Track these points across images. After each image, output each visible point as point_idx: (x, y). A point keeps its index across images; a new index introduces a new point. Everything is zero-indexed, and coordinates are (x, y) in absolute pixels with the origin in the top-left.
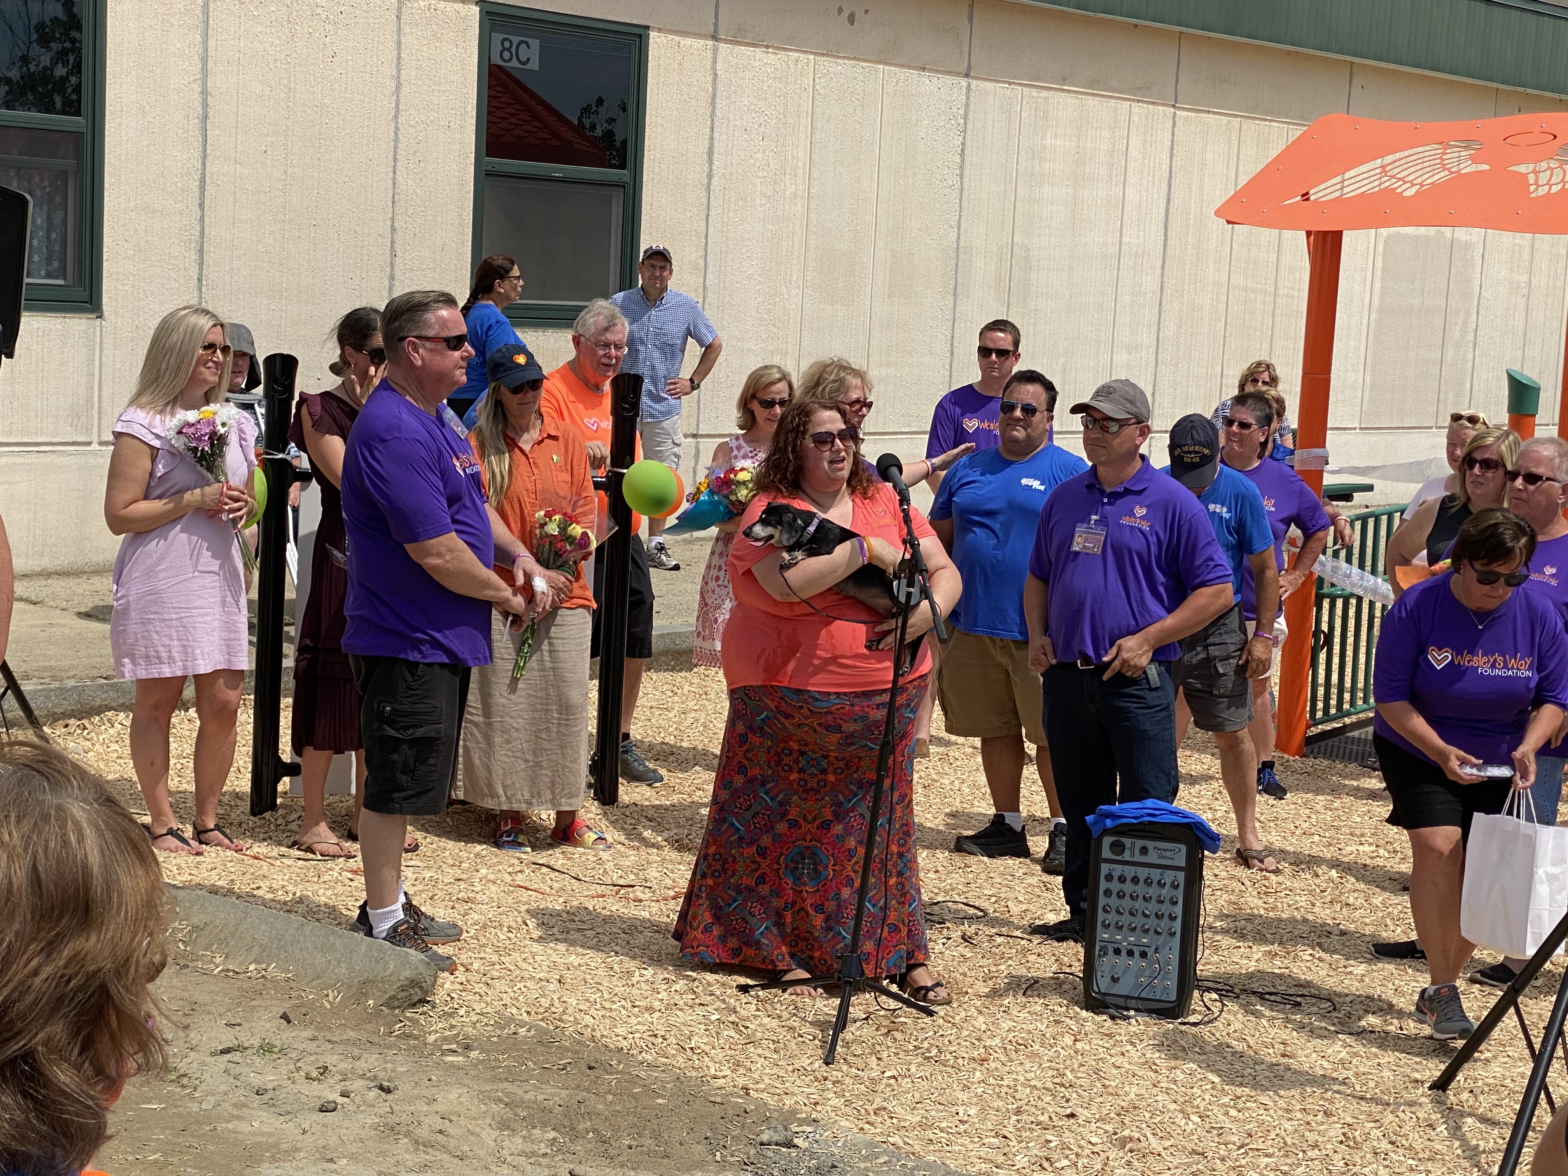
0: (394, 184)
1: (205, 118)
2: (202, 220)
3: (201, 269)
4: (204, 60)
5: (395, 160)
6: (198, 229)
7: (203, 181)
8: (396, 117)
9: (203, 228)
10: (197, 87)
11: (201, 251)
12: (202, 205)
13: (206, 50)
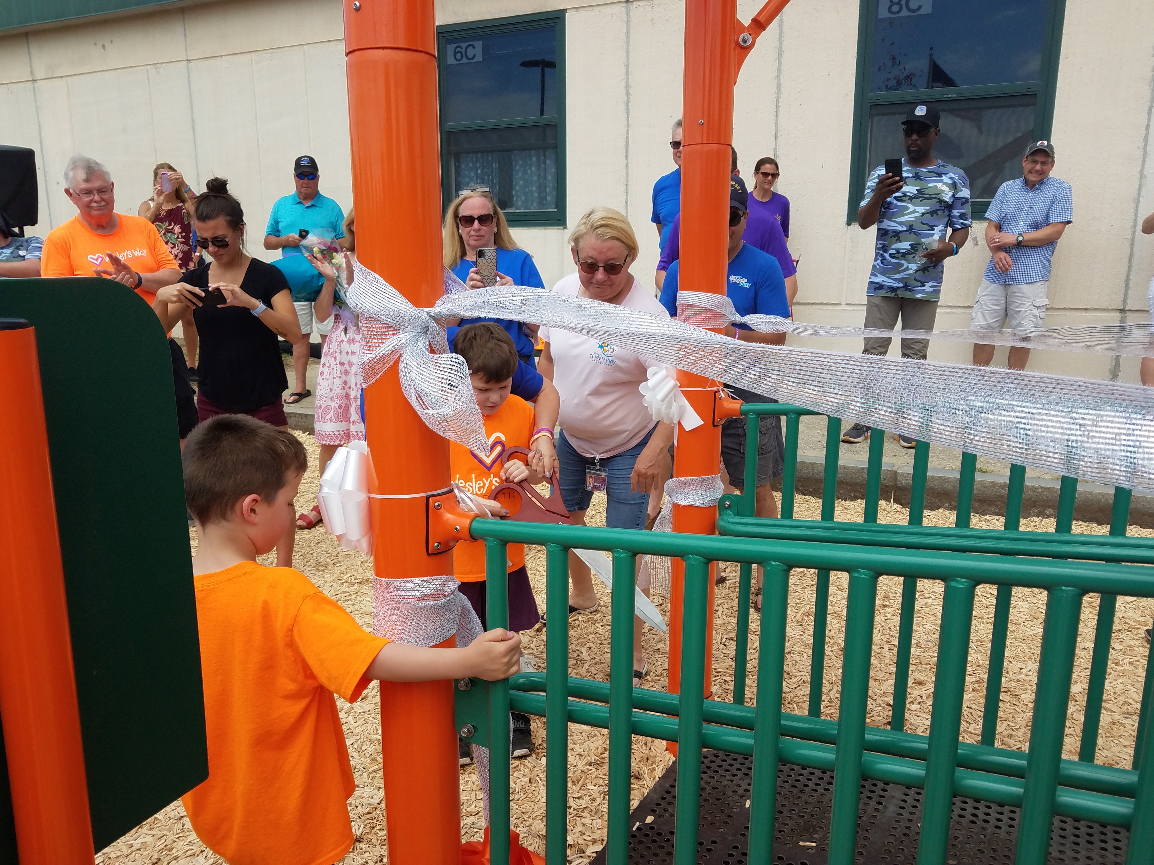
0: (776, 124)
1: (628, 102)
2: (627, 165)
3: (627, 196)
4: (627, 67)
5: (777, 107)
6: (625, 171)
7: (627, 142)
8: (778, 76)
9: (627, 170)
10: (623, 84)
11: (627, 185)
12: (627, 157)
13: (628, 60)
